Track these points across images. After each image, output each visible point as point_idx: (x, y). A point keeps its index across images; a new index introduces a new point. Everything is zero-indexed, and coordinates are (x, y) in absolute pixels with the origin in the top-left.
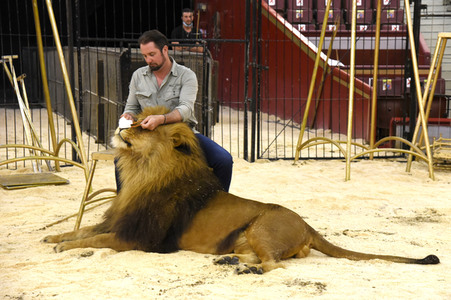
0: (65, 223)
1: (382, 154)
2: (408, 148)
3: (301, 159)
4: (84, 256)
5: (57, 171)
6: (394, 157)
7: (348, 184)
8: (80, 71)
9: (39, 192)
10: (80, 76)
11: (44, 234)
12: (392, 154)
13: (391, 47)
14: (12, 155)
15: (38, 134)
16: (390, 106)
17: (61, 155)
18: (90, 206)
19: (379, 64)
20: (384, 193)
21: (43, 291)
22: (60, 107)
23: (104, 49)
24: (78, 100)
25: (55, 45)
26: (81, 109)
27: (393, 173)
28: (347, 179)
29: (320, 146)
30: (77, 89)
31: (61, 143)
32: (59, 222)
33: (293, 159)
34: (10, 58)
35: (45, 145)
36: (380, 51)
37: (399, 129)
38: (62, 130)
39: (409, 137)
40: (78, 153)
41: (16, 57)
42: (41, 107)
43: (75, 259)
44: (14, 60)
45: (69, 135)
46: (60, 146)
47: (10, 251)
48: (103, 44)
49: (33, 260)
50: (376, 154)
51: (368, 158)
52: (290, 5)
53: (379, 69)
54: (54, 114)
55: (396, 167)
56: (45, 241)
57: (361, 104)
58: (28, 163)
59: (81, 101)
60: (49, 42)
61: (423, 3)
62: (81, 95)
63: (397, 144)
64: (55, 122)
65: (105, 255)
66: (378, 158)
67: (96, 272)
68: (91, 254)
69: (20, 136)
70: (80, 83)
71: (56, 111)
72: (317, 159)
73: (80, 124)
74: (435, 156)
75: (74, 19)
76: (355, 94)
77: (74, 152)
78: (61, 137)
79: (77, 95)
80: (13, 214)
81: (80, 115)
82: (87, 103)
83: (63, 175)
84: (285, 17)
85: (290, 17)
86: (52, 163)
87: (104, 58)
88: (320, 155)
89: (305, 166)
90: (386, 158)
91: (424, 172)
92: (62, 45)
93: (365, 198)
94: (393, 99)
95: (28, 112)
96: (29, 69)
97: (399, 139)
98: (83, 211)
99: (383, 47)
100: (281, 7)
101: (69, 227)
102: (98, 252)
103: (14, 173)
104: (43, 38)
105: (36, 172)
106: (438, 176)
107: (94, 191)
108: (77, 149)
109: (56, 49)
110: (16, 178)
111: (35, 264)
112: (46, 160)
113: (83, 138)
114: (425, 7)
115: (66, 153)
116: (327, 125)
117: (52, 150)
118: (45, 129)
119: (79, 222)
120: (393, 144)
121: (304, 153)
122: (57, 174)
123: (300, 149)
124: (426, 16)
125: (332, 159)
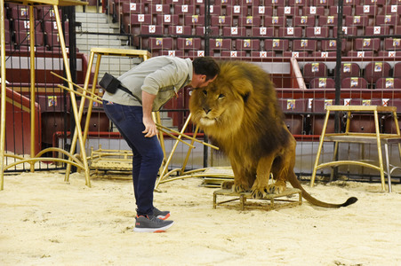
1: (44, 166)
6: (56, 169)
12: (54, 166)
13: (49, 67)
16: (51, 121)
19: (36, 81)
27: (51, 183)
28: (1, 189)
36: (36, 71)
37: (61, 142)
39: (68, 148)
50: (37, 166)
51: (29, 171)
53: (36, 86)
55: (56, 177)
61: (77, 20)
63: (60, 154)
66: (40, 170)
90: (48, 170)
91: (81, 181)
93: (15, 206)
94: (53, 114)
97: (60, 150)
99: (40, 67)
106: (92, 183)
114: (79, 24)
124: (81, 33)
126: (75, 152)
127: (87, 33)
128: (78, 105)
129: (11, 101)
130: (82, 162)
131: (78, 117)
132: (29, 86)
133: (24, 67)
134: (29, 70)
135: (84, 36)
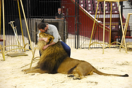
0: (27, 66)
2: (120, 45)
3: (90, 48)
4: (32, 75)
5: (25, 52)
6: (116, 47)
7: (103, 55)
8: (31, 25)
9: (20, 58)
10: (31, 26)
11: (22, 69)
12: (115, 47)
13: (115, 17)
14: (13, 48)
15: (20, 42)
16: (115, 33)
17: (26, 48)
18: (34, 61)
20: (113, 57)
21: (21, 84)
22: (25, 35)
23: (37, 19)
24: (30, 33)
25: (24, 18)
26: (31, 35)
28: (103, 53)
29: (96, 45)
30: (30, 30)
31: (26, 45)
32: (26, 66)
33: (88, 48)
34: (12, 22)
35: (22, 45)
37: (117, 40)
38: (26, 41)
39: (120, 42)
40: (31, 47)
41: (14, 22)
42: (20, 35)
43: (30, 76)
44: (13, 22)
45: (28, 42)
46: (25, 45)
47: (13, 74)
48: (37, 18)
49: (19, 76)
51: (109, 48)
52: (87, 6)
53: (111, 23)
54: (24, 37)
55: (116, 50)
56: (22, 71)
57: (107, 33)
58: (17, 50)
59: (31, 33)
60: (23, 17)
62: (31, 31)
64: (24, 39)
65: (38, 75)
66: (112, 47)
67: (36, 79)
68: (34, 74)
69: (15, 43)
70: (31, 28)
71: (24, 36)
72: (95, 48)
73: (31, 39)
74: (127, 47)
75: (29, 11)
76: (105, 30)
77: (29, 47)
78: (26, 43)
79: (30, 32)
80: (13, 64)
81: (31, 37)
82: (33, 34)
83: (27, 53)
84: (86, 9)
85: (87, 9)
86: (24, 50)
87: (37, 21)
89: (91, 50)
90: (114, 47)
91: (124, 51)
92: (26, 18)
94: (115, 31)
95: (17, 36)
96: (17, 25)
97: (117, 42)
98: (32, 63)
99: (113, 17)
100: (85, 7)
101: (28, 67)
102: (36, 74)
103: (14, 53)
104: (21, 16)
105: (19, 52)
106: (128, 52)
107: (35, 57)
108: (30, 46)
109: (24, 19)
110: (14, 54)
111: (19, 77)
112: (22, 49)
113: (32, 43)
114: (124, 6)
115: (27, 47)
116: (97, 39)
117: (23, 47)
118: (22, 41)
119: (31, 66)
120: (116, 44)
122: (25, 53)
123: (90, 45)
124: (124, 9)
125: (99, 48)
126: (122, 43)
127: (126, 8)
131: (123, 32)
133: (108, 17)
134: (110, 18)
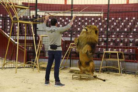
1: (27, 66)
2: (33, 64)
3: (4, 68)
6: (31, 67)
12: (30, 66)
13: (30, 39)
16: (30, 54)
19: (26, 43)
20: (25, 76)
27: (29, 71)
28: (16, 73)
29: (10, 65)
33: (2, 68)
36: (26, 40)
37: (32, 60)
39: (34, 61)
50: (26, 66)
51: (23, 67)
52: (6, 28)
55: (31, 69)
61: (37, 27)
63: (32, 63)
66: (26, 67)
72: (9, 68)
74: (40, 66)
84: (4, 31)
88: (10, 67)
89: (5, 70)
90: (28, 67)
91: (37, 70)
94: (30, 52)
97: (32, 62)
99: (27, 39)
100: (3, 28)
106: (40, 71)
114: (38, 28)
116: (14, 59)
120: (30, 63)
121: (5, 67)
123: (4, 65)
124: (38, 31)
125: (14, 68)
126: (36, 63)
128: (37, 50)
129: (19, 48)
130: (37, 65)
131: (36, 53)
132: (24, 44)
134: (24, 40)
135: (39, 32)
